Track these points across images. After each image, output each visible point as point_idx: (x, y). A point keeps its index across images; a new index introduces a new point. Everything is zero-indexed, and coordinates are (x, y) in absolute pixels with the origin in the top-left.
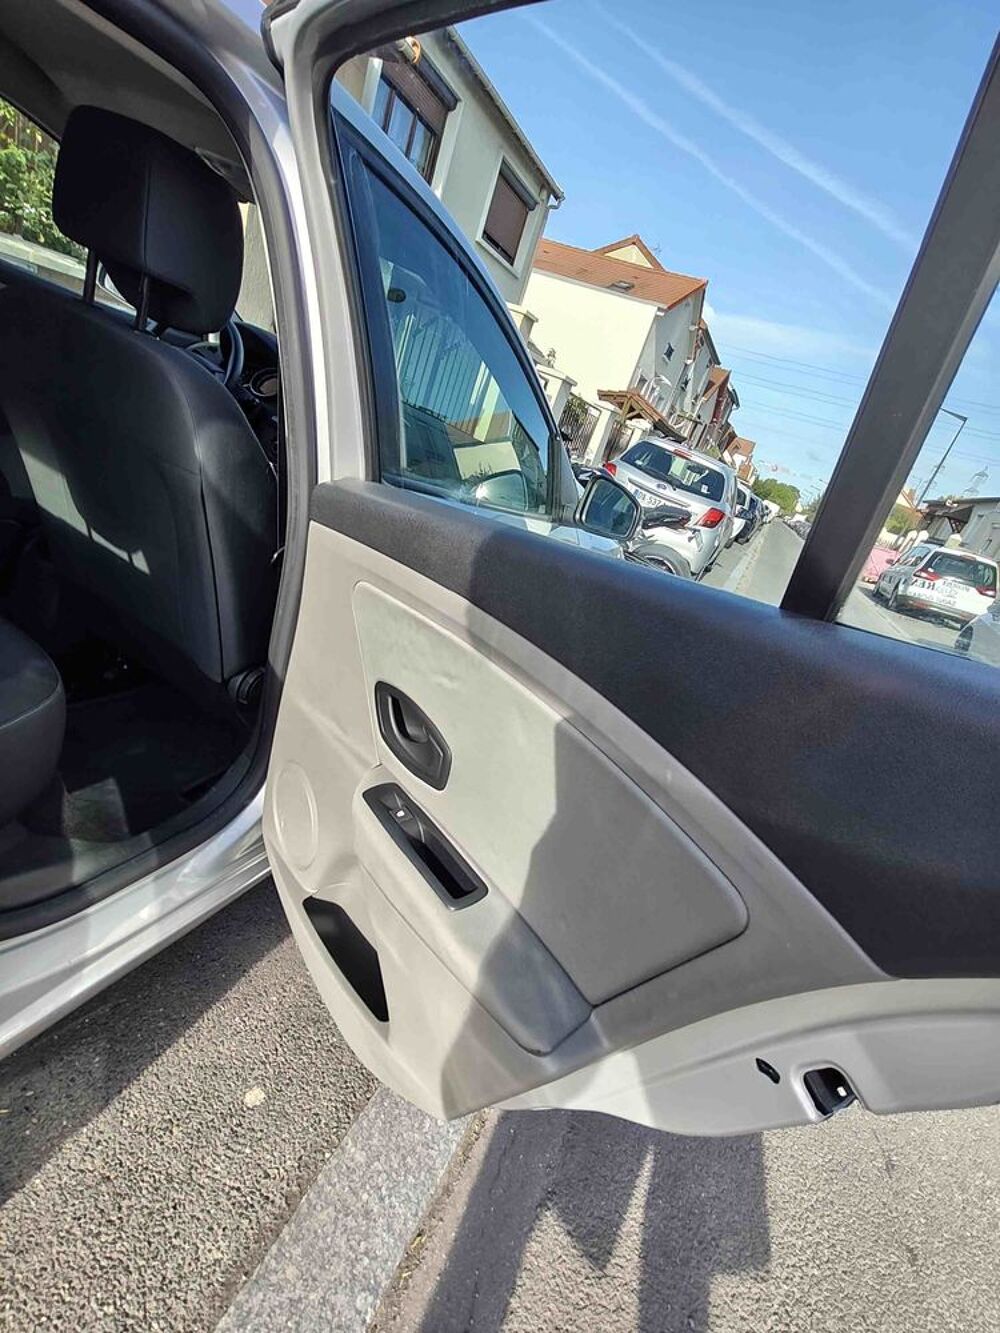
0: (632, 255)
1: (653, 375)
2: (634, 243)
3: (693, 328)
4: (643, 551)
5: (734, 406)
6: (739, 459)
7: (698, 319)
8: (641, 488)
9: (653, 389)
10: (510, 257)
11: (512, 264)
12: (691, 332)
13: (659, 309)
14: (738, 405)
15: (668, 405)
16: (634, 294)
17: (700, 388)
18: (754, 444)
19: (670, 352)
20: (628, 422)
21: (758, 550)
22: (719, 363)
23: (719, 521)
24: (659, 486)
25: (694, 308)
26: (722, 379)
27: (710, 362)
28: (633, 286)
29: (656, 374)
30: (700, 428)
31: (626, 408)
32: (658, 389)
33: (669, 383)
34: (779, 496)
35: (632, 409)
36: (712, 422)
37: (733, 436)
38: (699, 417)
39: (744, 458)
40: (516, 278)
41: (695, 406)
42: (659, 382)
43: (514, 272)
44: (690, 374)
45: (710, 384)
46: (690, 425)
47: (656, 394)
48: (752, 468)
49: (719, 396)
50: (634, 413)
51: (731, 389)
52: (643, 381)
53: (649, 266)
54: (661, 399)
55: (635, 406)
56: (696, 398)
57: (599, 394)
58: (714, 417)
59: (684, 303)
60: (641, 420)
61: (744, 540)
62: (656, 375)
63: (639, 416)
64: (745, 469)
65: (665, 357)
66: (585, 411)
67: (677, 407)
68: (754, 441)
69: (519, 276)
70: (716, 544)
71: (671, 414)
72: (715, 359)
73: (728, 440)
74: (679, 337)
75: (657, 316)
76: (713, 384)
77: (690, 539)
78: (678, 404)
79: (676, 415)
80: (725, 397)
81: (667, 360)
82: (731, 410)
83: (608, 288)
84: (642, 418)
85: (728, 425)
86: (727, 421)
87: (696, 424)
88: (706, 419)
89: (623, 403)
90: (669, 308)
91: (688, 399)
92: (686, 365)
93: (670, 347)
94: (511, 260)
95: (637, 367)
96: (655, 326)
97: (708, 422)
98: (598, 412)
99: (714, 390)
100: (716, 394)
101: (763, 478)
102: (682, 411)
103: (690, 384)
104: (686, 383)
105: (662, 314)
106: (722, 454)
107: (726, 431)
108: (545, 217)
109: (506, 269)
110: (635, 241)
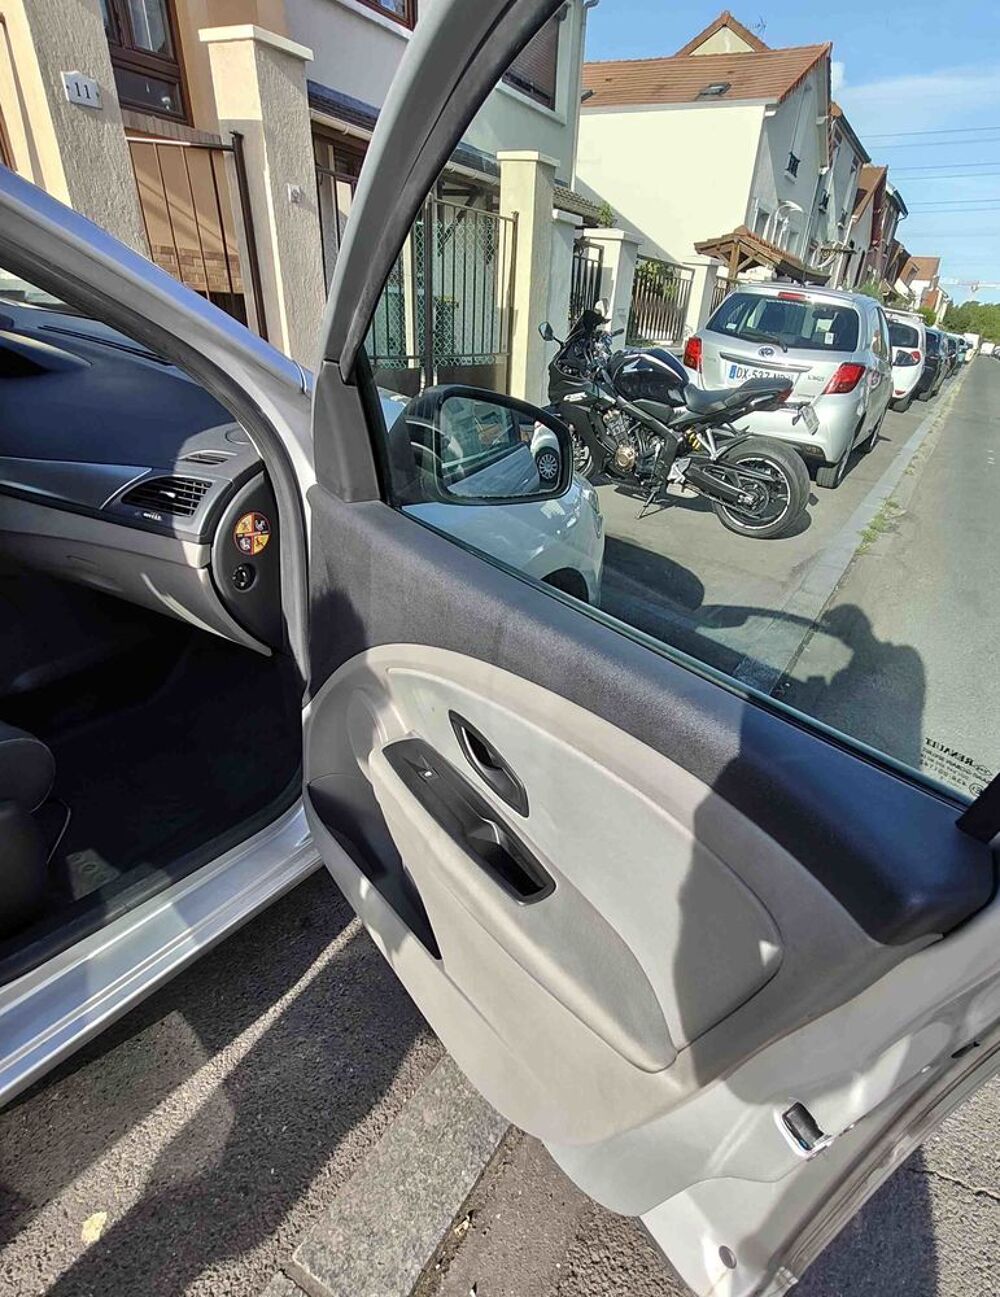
0: (727, 43)
1: (777, 202)
2: (725, 26)
3: (821, 120)
4: (732, 454)
5: (901, 215)
6: (918, 286)
7: (826, 104)
8: (740, 362)
9: (780, 223)
10: (547, 97)
11: (553, 108)
12: (819, 126)
13: (768, 107)
14: (906, 212)
15: (805, 242)
16: (731, 97)
17: (847, 203)
18: (939, 260)
19: (794, 165)
20: (741, 276)
21: (951, 403)
22: (868, 160)
23: (857, 381)
24: (762, 353)
25: (818, 90)
26: (877, 181)
27: (855, 163)
28: (728, 86)
29: (779, 201)
30: (856, 259)
31: (735, 257)
32: (786, 221)
33: (800, 209)
34: (983, 322)
35: (743, 257)
36: (871, 246)
37: (904, 257)
38: (852, 244)
39: (926, 284)
40: (563, 125)
41: (843, 230)
42: (786, 211)
43: (557, 118)
44: (830, 189)
45: (860, 195)
46: (841, 258)
47: (784, 229)
48: (941, 292)
49: (876, 208)
50: (748, 261)
51: (891, 192)
52: (763, 216)
53: (750, 49)
54: (793, 234)
55: (746, 251)
56: (843, 219)
57: (696, 249)
58: (872, 239)
59: (802, 87)
60: (758, 268)
61: (929, 393)
62: (781, 203)
63: (754, 264)
64: (929, 297)
65: (787, 173)
66: (670, 277)
67: (819, 240)
68: (938, 256)
69: (566, 123)
70: (860, 412)
71: (811, 251)
72: (861, 156)
73: (898, 263)
74: (803, 140)
75: (766, 119)
76: (865, 192)
77: (795, 421)
78: (819, 234)
79: (819, 250)
80: (886, 206)
81: (792, 176)
82: (897, 223)
83: (695, 100)
84: (759, 265)
85: (896, 244)
86: (893, 240)
87: (849, 254)
88: (863, 245)
89: (730, 253)
90: (783, 99)
91: (832, 225)
92: (821, 176)
93: (793, 157)
94: (549, 100)
95: (751, 198)
96: (766, 134)
97: (865, 248)
98: (690, 273)
99: (868, 201)
100: (871, 206)
101: (958, 303)
102: (827, 242)
103: (832, 204)
104: (825, 202)
105: (772, 113)
106: (893, 286)
107: (893, 253)
108: (583, 24)
109: (547, 117)
110: (726, 22)
